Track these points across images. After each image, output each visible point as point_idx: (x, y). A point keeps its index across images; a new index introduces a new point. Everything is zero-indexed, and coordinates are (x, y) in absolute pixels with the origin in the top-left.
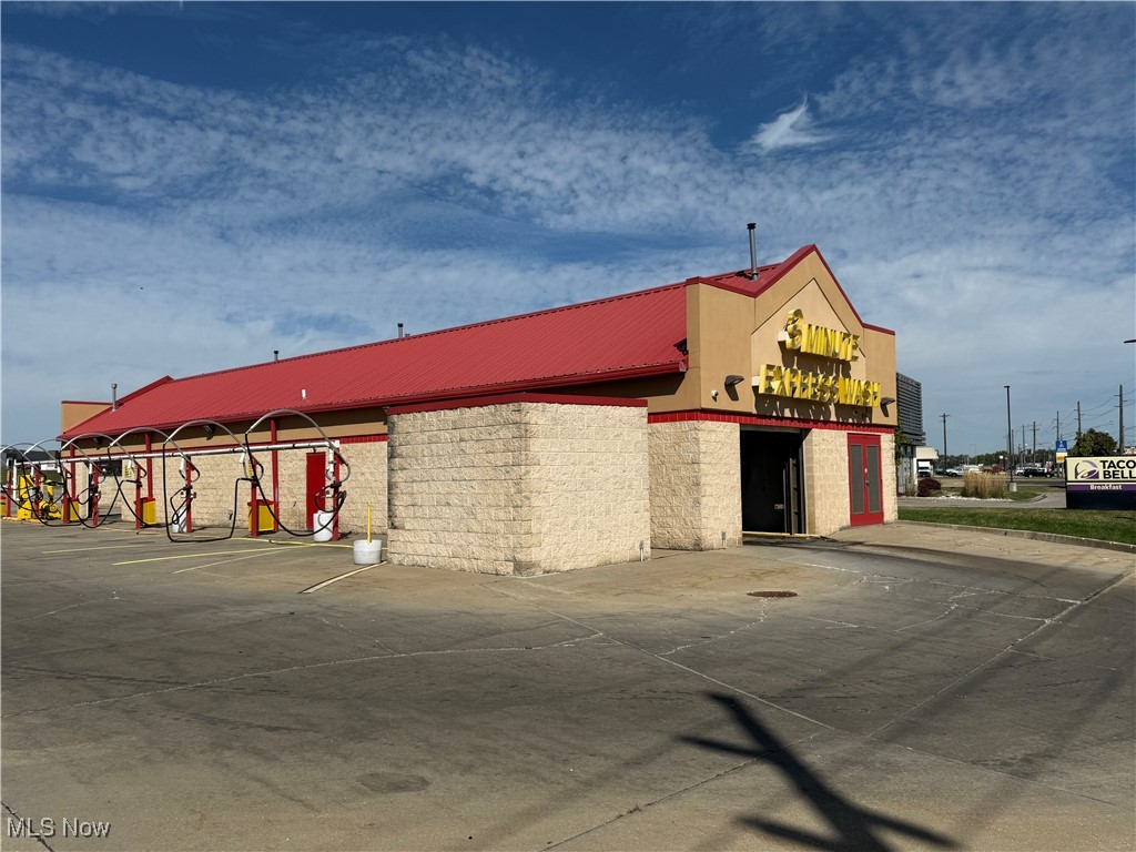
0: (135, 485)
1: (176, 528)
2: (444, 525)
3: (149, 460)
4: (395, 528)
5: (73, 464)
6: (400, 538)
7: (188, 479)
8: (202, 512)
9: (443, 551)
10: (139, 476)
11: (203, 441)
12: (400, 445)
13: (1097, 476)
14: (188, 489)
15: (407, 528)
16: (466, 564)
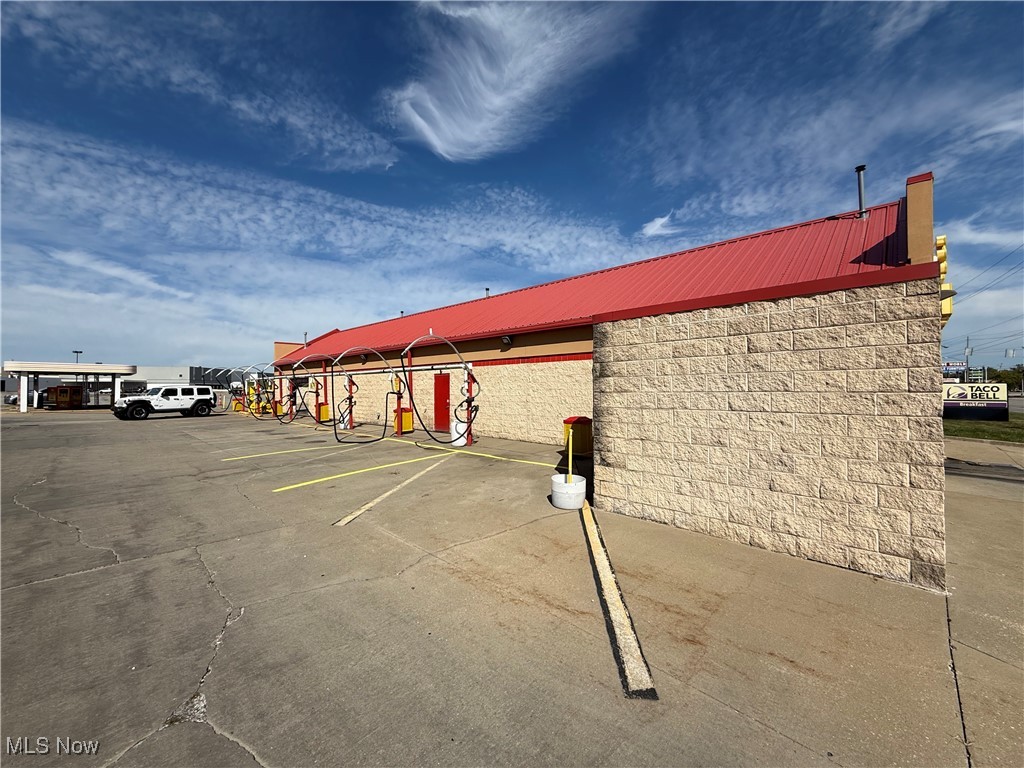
0: (315, 395)
1: (342, 426)
2: (709, 472)
3: (325, 377)
4: (608, 465)
5: (281, 380)
6: (618, 479)
7: (351, 391)
8: (359, 414)
9: (706, 508)
10: (317, 389)
11: (359, 366)
12: (618, 360)
13: (966, 396)
14: (350, 398)
15: (630, 467)
16: (766, 539)
